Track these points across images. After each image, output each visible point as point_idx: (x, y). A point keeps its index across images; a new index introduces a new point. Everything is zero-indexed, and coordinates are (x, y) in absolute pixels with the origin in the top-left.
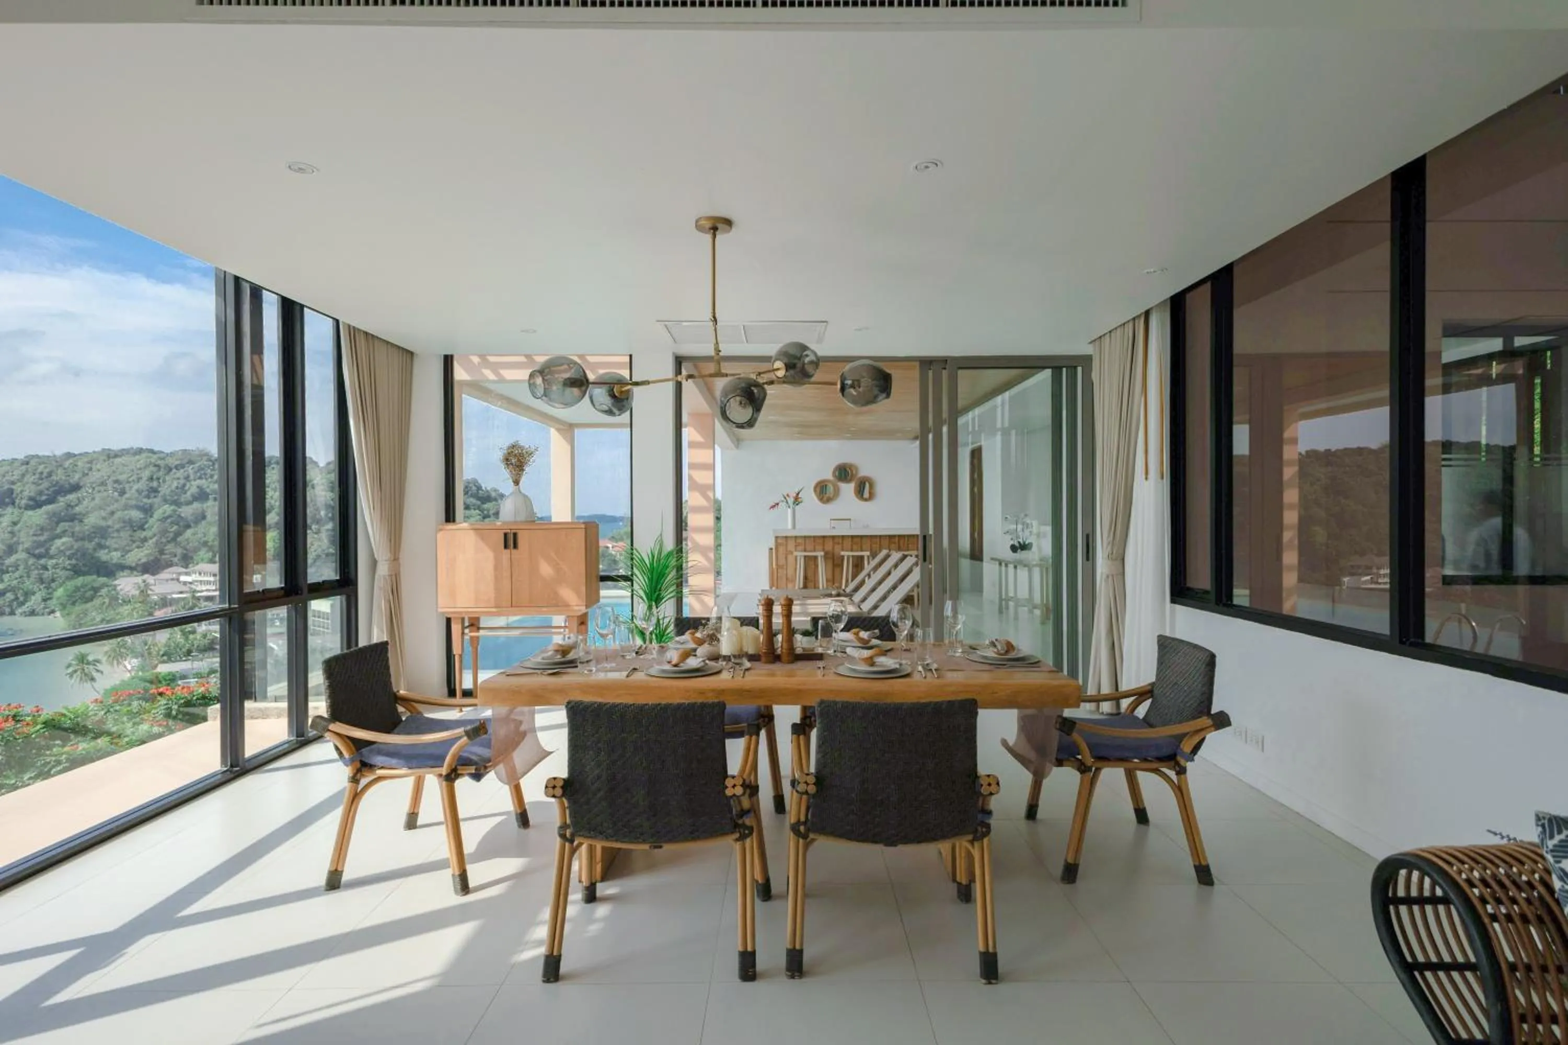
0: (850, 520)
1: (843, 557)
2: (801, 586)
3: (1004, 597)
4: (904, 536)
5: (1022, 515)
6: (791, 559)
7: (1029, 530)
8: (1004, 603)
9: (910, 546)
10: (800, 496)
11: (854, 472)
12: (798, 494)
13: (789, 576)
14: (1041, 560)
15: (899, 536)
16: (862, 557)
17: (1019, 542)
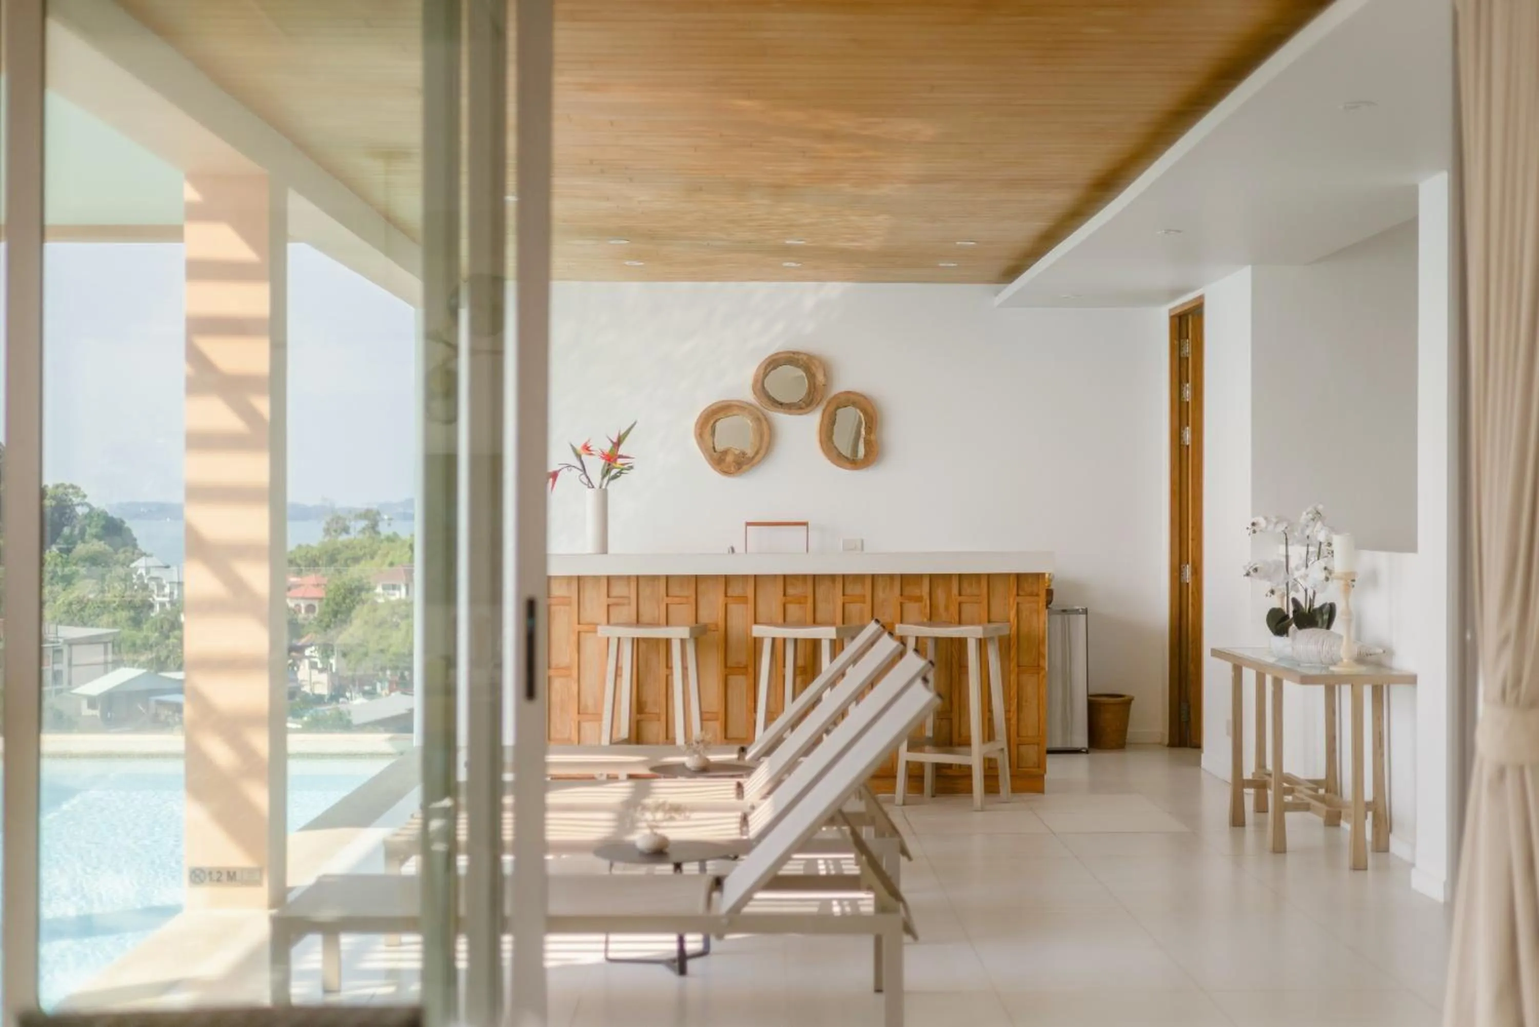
0: (805, 524)
1: (757, 643)
2: (624, 732)
3: (1249, 771)
4: (947, 577)
5: (1304, 517)
6: (591, 646)
7: (1322, 563)
8: (1249, 794)
9: (966, 608)
10: (622, 451)
11: (820, 378)
12: (617, 444)
13: (589, 701)
14: (1361, 659)
15: (932, 577)
16: (815, 644)
17: (1295, 601)
